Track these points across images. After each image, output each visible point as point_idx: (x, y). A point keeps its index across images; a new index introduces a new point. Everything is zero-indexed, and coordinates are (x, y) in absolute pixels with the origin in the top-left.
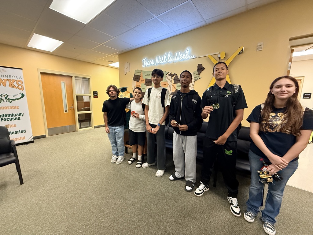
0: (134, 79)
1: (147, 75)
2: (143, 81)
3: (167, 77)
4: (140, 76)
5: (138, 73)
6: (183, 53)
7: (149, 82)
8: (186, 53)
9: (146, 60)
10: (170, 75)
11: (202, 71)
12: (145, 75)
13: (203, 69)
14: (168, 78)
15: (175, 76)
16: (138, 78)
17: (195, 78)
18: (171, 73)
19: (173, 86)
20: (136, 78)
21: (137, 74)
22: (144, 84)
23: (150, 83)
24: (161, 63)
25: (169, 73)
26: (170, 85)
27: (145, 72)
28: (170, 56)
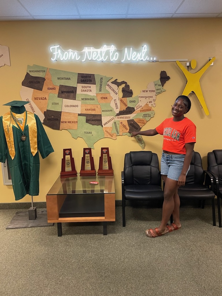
0: (24, 84)
1: (63, 79)
2: (54, 89)
3: (108, 85)
4: (44, 79)
5: (38, 71)
6: (138, 51)
7: (68, 92)
8: (143, 51)
9: (57, 48)
10: (115, 82)
11: (167, 82)
12: (58, 79)
13: (168, 78)
14: (110, 87)
15: (123, 86)
16: (39, 82)
17: (157, 90)
18: (117, 80)
19: (121, 101)
20: (31, 82)
21: (32, 74)
22: (57, 95)
23: (72, 94)
24: (96, 60)
25: (113, 80)
26: (115, 100)
27: (56, 71)
28: (114, 52)
